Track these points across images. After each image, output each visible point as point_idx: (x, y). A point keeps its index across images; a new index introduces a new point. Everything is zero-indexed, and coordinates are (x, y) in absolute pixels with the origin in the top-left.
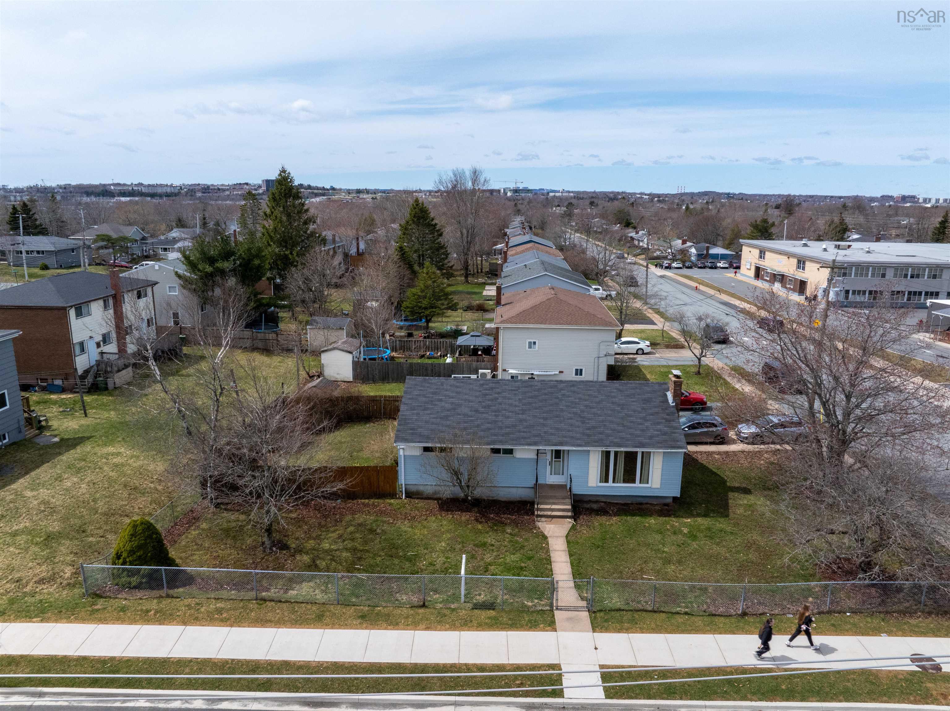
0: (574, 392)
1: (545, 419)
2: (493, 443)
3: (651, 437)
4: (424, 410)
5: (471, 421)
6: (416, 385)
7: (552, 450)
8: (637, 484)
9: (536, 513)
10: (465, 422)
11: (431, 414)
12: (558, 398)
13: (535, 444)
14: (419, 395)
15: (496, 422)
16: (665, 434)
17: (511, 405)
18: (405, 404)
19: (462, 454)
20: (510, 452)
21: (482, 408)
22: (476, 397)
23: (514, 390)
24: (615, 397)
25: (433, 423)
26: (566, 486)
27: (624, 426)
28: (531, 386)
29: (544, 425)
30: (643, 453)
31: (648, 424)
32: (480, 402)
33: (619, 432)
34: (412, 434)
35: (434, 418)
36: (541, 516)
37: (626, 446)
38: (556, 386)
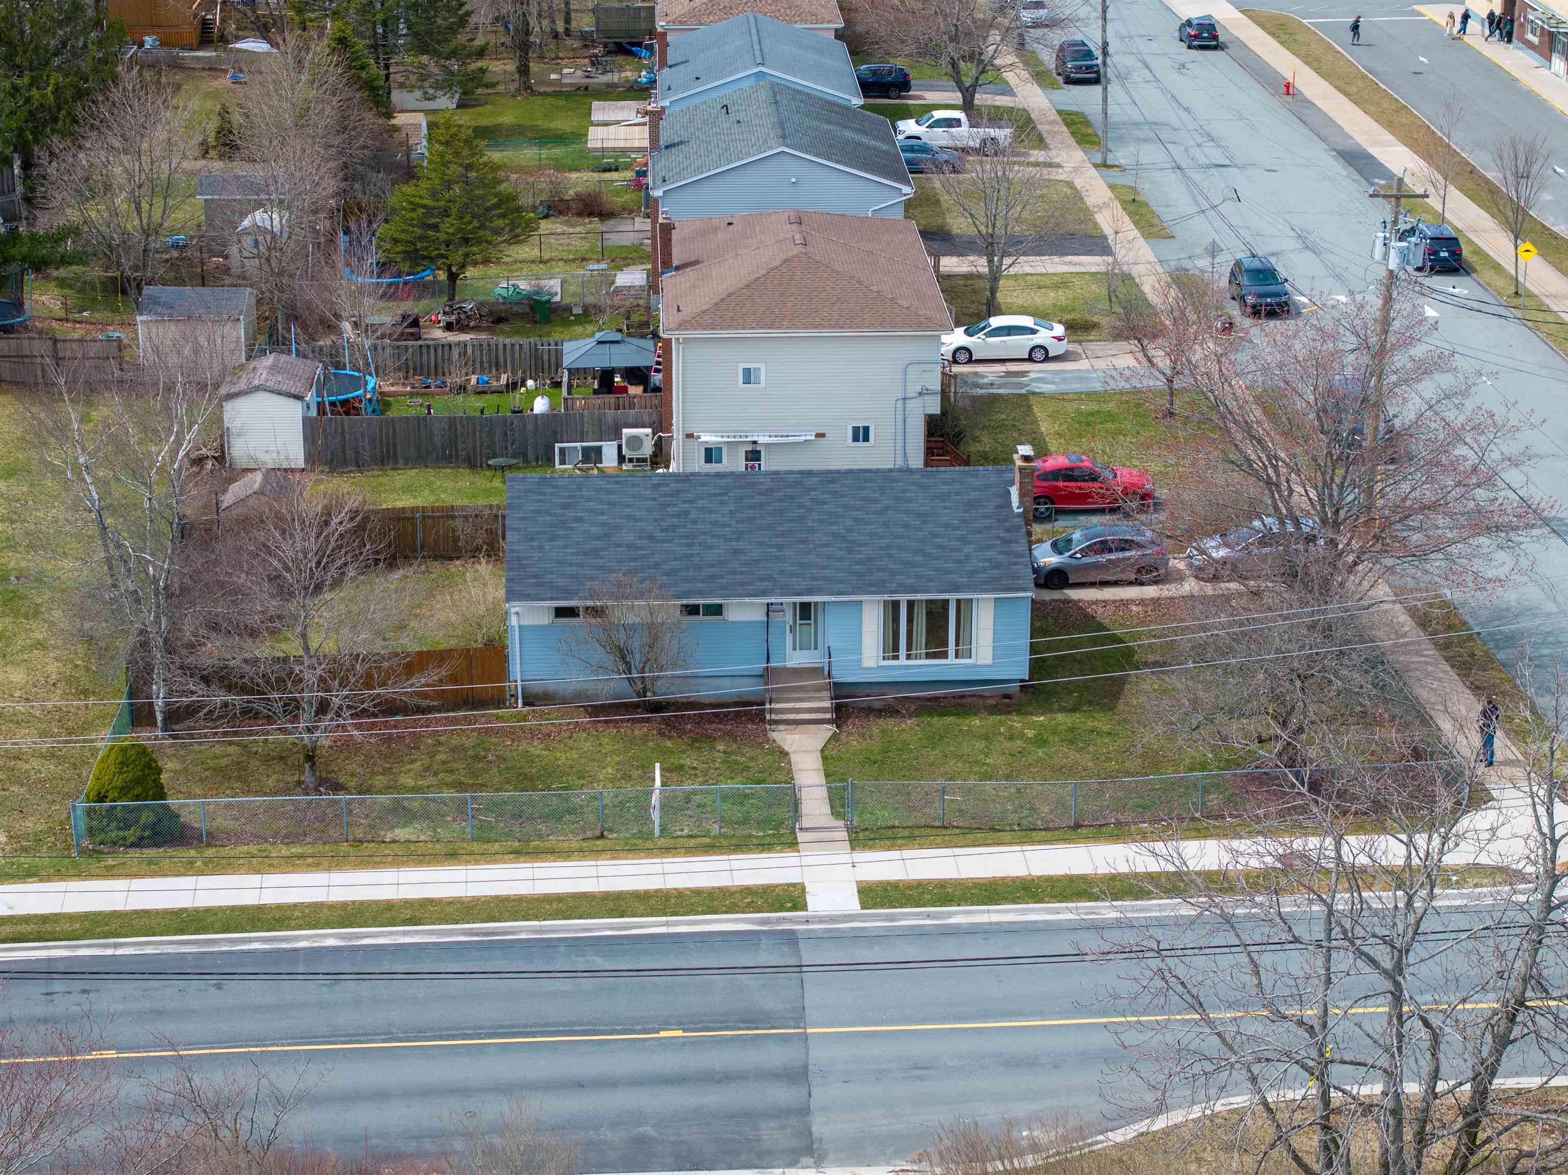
0: (835, 493)
1: (780, 547)
2: (687, 594)
3: (972, 573)
4: (552, 539)
5: (644, 556)
6: (526, 491)
7: (795, 604)
8: (951, 660)
9: (768, 717)
10: (633, 560)
11: (565, 547)
12: (801, 506)
13: (763, 593)
14: (538, 512)
15: (689, 557)
16: (997, 566)
17: (715, 523)
18: (513, 529)
19: (631, 619)
20: (717, 610)
21: (662, 530)
22: (649, 510)
23: (721, 495)
24: (909, 500)
25: (571, 565)
26: (823, 668)
27: (924, 554)
28: (754, 484)
29: (778, 559)
30: (958, 602)
31: (969, 549)
32: (655, 520)
33: (914, 566)
34: (536, 585)
35: (573, 554)
36: (777, 722)
37: (926, 591)
38: (800, 483)
